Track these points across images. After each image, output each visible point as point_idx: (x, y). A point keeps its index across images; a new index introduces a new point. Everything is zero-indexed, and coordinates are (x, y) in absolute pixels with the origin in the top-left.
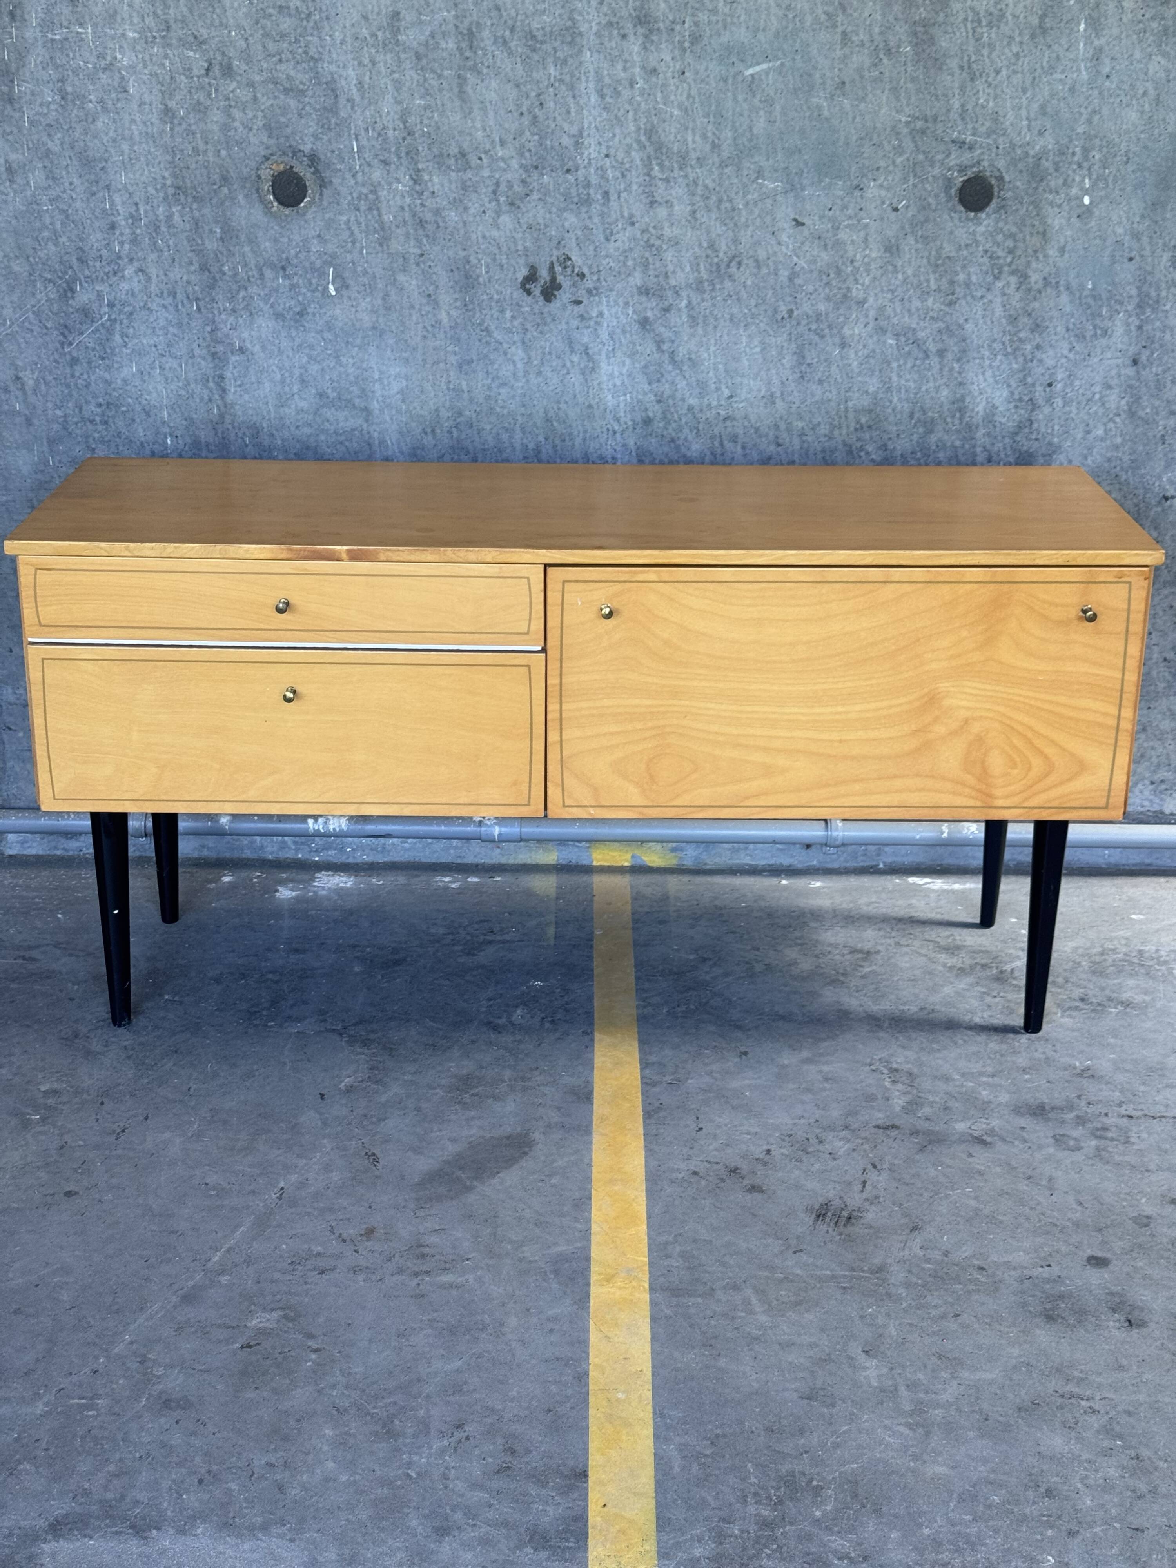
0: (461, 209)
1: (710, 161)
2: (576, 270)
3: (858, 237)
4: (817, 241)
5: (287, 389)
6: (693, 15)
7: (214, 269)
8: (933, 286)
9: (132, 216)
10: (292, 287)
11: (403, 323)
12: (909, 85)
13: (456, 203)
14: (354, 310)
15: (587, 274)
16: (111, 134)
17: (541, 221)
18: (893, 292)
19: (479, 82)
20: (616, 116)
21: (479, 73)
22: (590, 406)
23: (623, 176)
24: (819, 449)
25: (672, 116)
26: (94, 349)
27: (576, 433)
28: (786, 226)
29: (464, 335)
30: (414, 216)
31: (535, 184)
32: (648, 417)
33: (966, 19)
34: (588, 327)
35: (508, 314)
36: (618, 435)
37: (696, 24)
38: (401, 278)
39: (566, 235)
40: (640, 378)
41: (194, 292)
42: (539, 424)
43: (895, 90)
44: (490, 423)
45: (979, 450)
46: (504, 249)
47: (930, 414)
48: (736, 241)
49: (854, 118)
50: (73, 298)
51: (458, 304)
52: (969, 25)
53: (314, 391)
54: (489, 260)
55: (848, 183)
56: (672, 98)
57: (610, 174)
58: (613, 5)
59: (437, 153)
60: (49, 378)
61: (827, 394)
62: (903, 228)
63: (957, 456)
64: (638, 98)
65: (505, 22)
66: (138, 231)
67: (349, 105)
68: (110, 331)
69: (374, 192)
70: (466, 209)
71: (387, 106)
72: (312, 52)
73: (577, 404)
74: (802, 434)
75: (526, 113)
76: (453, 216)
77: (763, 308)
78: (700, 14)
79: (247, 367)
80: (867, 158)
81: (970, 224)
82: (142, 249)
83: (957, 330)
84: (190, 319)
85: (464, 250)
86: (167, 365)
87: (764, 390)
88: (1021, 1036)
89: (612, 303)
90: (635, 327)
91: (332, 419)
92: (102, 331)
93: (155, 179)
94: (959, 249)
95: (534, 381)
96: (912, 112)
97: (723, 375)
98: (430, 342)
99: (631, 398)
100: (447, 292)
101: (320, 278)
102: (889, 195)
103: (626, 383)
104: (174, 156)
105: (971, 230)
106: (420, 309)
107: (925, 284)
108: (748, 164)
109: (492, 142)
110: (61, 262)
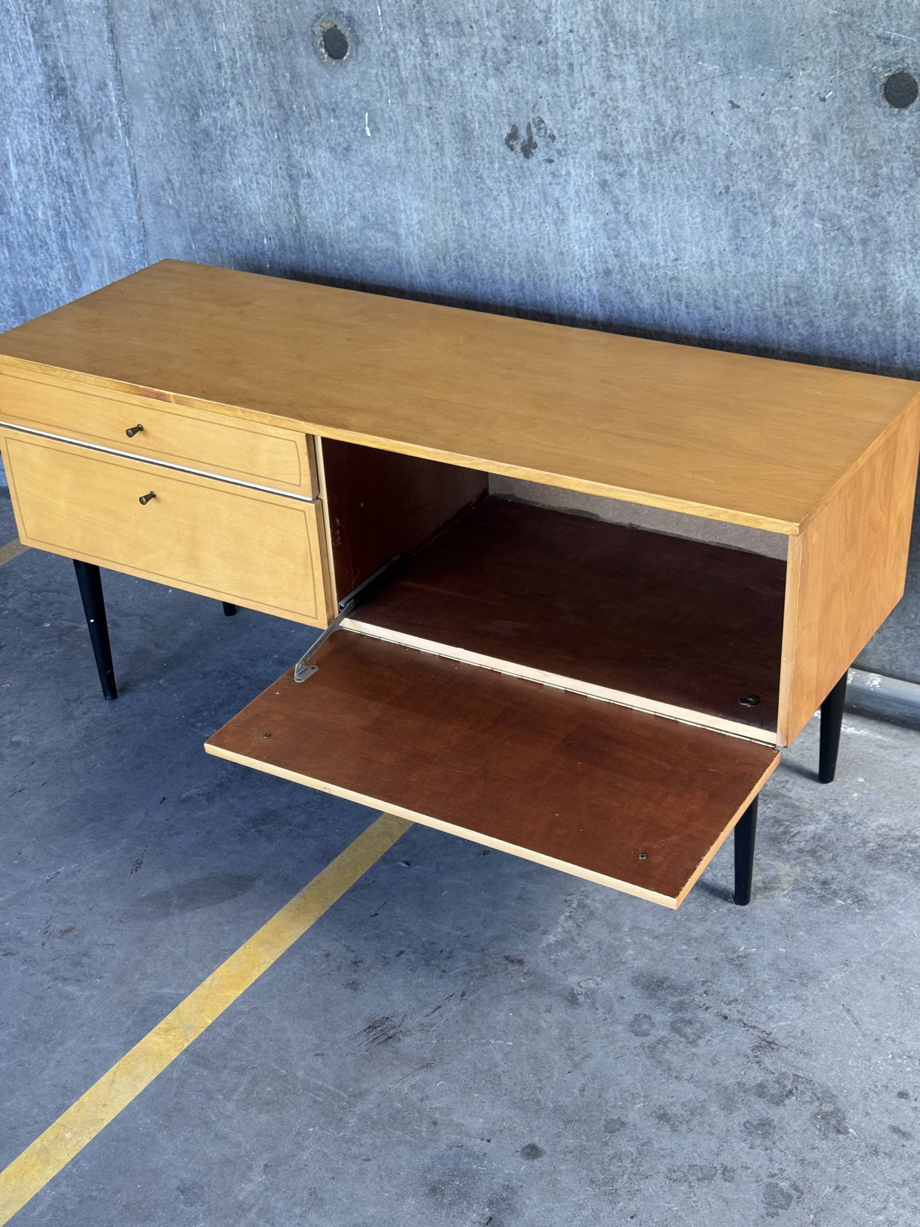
0: (458, 71)
1: (657, 41)
2: (548, 132)
3: (787, 123)
4: (750, 123)
5: (340, 210)
7: (287, 106)
8: (858, 177)
9: (231, 59)
10: (340, 127)
11: (419, 165)
13: (454, 65)
14: (384, 150)
15: (557, 137)
17: (520, 86)
18: (820, 178)
22: (562, 253)
23: (585, 50)
24: (752, 317)
26: (214, 163)
27: (551, 275)
28: (723, 107)
29: (464, 180)
30: (423, 74)
31: (514, 53)
32: (608, 268)
34: (559, 184)
35: (497, 166)
36: (584, 281)
38: (417, 126)
39: (540, 100)
40: (601, 234)
41: (275, 124)
42: (522, 263)
44: (486, 257)
45: (899, 338)
46: (492, 108)
47: (853, 298)
48: (679, 117)
49: (785, 8)
50: (198, 121)
51: (458, 153)
53: (359, 214)
54: (480, 117)
55: (779, 71)
57: (574, 47)
59: (439, 20)
60: (188, 182)
61: (760, 267)
62: (830, 118)
63: (878, 341)
66: (236, 72)
68: (223, 150)
69: (394, 51)
70: (462, 71)
73: (551, 250)
74: (737, 302)
76: (453, 76)
77: (703, 182)
79: (313, 189)
80: (797, 48)
81: (894, 119)
82: (239, 86)
83: (880, 221)
84: (274, 146)
85: (462, 106)
86: (261, 181)
87: (704, 257)
88: (732, 906)
89: (577, 165)
90: (597, 188)
91: (373, 239)
92: (218, 149)
93: (244, 30)
94: (883, 143)
95: (518, 226)
96: (839, 5)
97: (670, 239)
98: (439, 183)
99: (594, 250)
100: (450, 142)
101: (359, 120)
102: (817, 85)
103: (590, 236)
104: (255, 11)
105: (895, 126)
106: (431, 154)
107: (850, 174)
108: (690, 47)
109: (480, 13)
110: (189, 92)
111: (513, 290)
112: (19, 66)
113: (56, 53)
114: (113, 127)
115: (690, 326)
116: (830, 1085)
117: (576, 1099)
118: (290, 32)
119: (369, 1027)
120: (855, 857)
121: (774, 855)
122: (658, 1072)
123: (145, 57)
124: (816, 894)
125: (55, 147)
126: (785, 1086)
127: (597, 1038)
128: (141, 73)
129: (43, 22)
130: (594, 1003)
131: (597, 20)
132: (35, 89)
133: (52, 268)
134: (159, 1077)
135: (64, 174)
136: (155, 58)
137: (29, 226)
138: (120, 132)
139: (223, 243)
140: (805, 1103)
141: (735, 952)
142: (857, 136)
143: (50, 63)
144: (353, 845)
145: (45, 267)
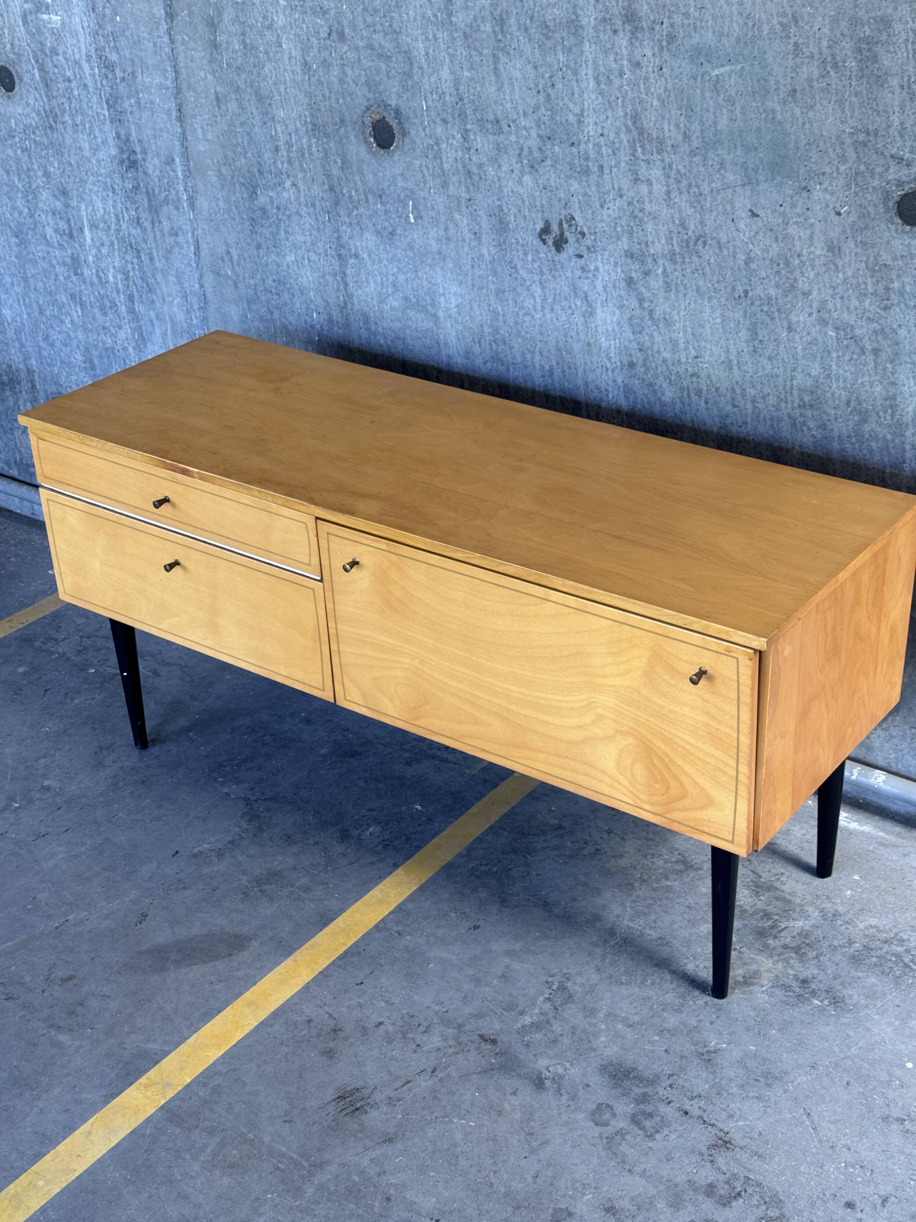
0: (496, 166)
1: (682, 149)
2: (579, 229)
3: (804, 234)
4: (769, 233)
5: (385, 290)
6: (670, 17)
7: (338, 190)
8: (870, 289)
9: (288, 143)
10: (386, 212)
11: (458, 253)
12: (853, 99)
13: (494, 160)
14: (426, 236)
15: (587, 233)
16: (274, 78)
17: (553, 184)
18: (834, 289)
19: (508, 61)
20: (609, 100)
21: (508, 54)
22: (589, 344)
23: (614, 154)
24: (768, 417)
25: (652, 106)
26: (270, 239)
27: (578, 364)
28: (743, 215)
29: (499, 269)
30: (464, 167)
31: (548, 152)
32: (632, 361)
33: (907, 40)
34: (587, 278)
35: (530, 258)
36: (610, 372)
37: (672, 25)
38: (457, 216)
39: (572, 198)
40: (626, 327)
41: (327, 207)
42: (552, 351)
43: (840, 102)
44: (519, 344)
45: (908, 447)
46: (527, 203)
47: (865, 405)
48: (702, 222)
49: (804, 124)
50: (256, 199)
51: (495, 243)
52: (910, 47)
53: (401, 295)
54: (516, 211)
55: (797, 184)
56: (653, 90)
57: (604, 150)
58: (607, 3)
59: (479, 117)
60: (246, 256)
61: (776, 370)
62: (844, 232)
63: (888, 448)
64: (626, 87)
65: (527, 12)
66: (292, 155)
67: (420, 72)
68: (278, 228)
69: (437, 144)
70: (500, 166)
71: (445, 73)
72: (395, 25)
73: (579, 340)
74: (754, 401)
75: (542, 91)
76: (491, 171)
77: (723, 284)
78: (675, 17)
79: (360, 269)
80: (814, 163)
81: (906, 237)
82: (295, 169)
83: (891, 333)
84: (325, 226)
85: (499, 200)
86: (312, 259)
87: (723, 356)
88: (709, 999)
89: (605, 261)
90: (623, 284)
91: (413, 319)
92: (274, 226)
93: (300, 116)
94: (895, 259)
95: (549, 316)
96: (855, 124)
97: (691, 337)
98: (476, 271)
99: (620, 343)
100: (487, 233)
101: (403, 207)
102: (833, 200)
103: (616, 329)
104: (311, 100)
105: (906, 243)
106: (469, 244)
107: (863, 286)
108: (713, 156)
109: (518, 113)
110: (249, 172)
111: (543, 376)
112: (95, 137)
113: (129, 128)
114: (179, 200)
115: (709, 422)
116: (779, 1190)
117: (528, 1185)
118: (342, 121)
119: (339, 1097)
120: (838, 957)
121: (758, 949)
122: (613, 1164)
123: (210, 136)
124: (794, 992)
125: (126, 215)
126: (734, 1188)
127: (557, 1125)
128: (205, 151)
129: (117, 98)
130: (559, 1089)
131: (626, 126)
132: (109, 161)
133: (120, 328)
134: (133, 1132)
135: (133, 241)
136: (219, 138)
137: (100, 287)
138: (185, 205)
139: (276, 315)
140: (751, 1206)
141: (705, 1046)
142: (870, 251)
143: (123, 137)
144: (349, 911)
145: (114, 327)
